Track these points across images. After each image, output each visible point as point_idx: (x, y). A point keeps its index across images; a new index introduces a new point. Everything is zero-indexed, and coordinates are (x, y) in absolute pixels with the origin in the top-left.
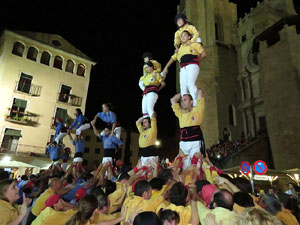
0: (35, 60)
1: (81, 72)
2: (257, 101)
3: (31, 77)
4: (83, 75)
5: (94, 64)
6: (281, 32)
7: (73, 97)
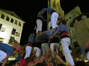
0: (4, 19)
1: (20, 25)
2: (72, 38)
3: (2, 25)
4: (20, 26)
5: (25, 23)
6: (82, 17)
7: (17, 33)
